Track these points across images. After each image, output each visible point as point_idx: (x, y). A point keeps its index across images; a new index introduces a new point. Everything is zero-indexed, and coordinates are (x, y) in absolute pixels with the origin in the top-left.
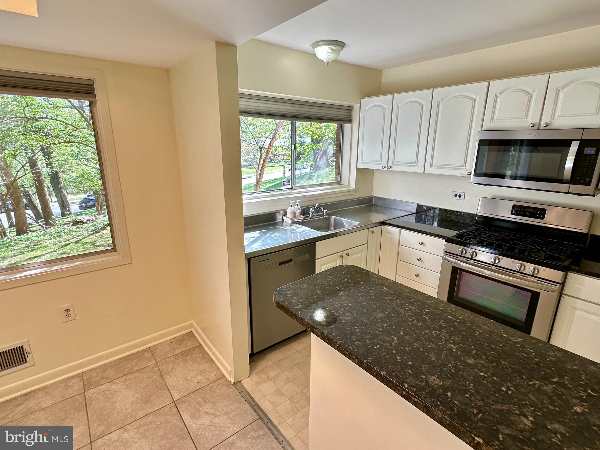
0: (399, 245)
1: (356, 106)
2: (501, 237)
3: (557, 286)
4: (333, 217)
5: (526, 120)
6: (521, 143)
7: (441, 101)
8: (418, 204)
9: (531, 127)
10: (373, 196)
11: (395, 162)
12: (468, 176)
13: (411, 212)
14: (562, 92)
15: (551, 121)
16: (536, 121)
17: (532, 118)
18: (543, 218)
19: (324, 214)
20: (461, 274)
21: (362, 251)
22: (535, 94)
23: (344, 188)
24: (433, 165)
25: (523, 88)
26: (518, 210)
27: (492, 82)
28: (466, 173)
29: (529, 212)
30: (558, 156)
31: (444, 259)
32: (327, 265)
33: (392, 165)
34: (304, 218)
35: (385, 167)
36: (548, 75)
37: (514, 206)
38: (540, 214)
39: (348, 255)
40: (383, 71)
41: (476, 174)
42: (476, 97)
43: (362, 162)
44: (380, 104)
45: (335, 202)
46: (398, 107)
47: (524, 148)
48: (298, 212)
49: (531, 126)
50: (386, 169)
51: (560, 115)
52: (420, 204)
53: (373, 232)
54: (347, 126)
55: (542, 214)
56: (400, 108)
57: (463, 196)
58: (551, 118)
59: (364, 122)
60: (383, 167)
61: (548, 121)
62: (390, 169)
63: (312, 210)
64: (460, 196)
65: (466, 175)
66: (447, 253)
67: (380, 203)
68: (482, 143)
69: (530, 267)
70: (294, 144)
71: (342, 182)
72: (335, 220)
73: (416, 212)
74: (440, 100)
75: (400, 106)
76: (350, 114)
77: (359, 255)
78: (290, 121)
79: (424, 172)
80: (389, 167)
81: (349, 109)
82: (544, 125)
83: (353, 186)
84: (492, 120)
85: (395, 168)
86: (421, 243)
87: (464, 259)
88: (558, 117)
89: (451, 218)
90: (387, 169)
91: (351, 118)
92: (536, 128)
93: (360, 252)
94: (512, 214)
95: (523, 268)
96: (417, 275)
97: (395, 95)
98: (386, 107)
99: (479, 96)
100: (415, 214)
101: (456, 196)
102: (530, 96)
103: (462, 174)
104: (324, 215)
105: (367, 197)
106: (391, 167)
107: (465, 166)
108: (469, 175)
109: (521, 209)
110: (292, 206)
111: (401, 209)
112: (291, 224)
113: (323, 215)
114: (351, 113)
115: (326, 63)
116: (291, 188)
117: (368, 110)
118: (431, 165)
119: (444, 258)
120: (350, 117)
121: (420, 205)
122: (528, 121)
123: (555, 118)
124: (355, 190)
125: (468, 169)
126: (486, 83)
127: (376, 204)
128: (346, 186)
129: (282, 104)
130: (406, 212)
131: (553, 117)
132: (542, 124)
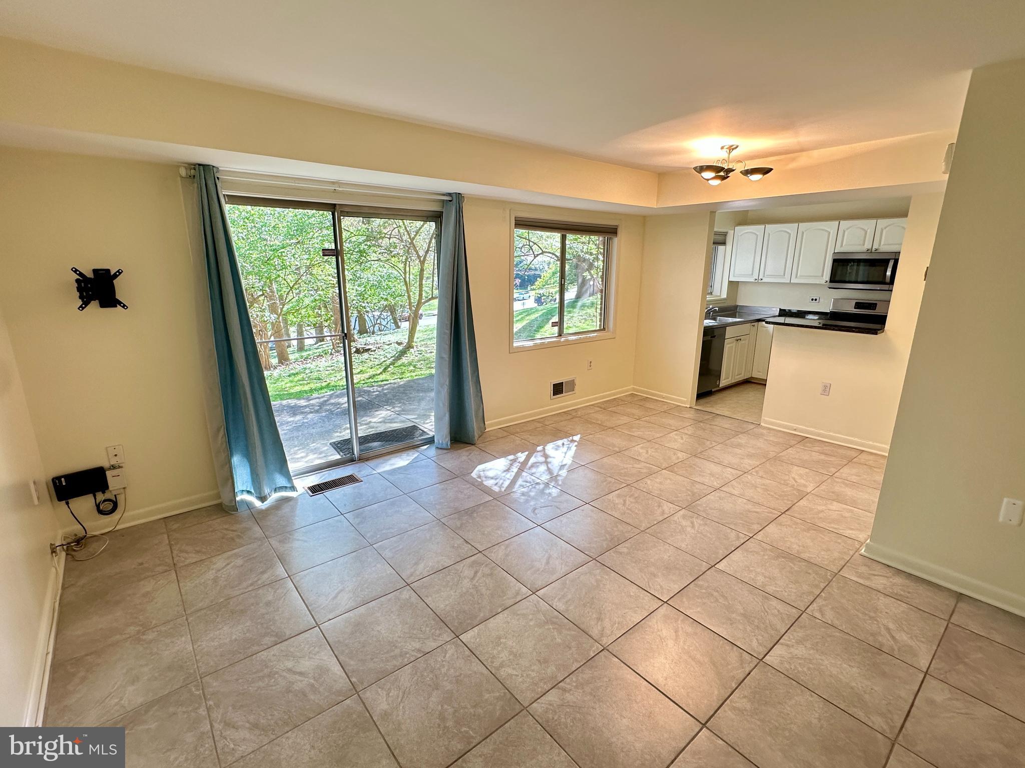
1: (731, 232)
6: (859, 261)
8: (781, 308)
9: (866, 251)
10: (738, 305)
11: (765, 275)
14: (885, 230)
16: (870, 247)
17: (868, 246)
18: (875, 309)
22: (869, 231)
24: (798, 277)
25: (862, 227)
26: (858, 305)
27: (841, 222)
28: (823, 281)
29: (867, 306)
30: (883, 268)
33: (762, 278)
35: (756, 280)
36: (877, 220)
37: (856, 303)
38: (873, 307)
41: (830, 282)
42: (831, 230)
43: (734, 276)
44: (753, 231)
46: (769, 234)
47: (862, 264)
52: (783, 308)
54: (721, 248)
55: (875, 307)
56: (771, 236)
57: (818, 300)
59: (737, 245)
60: (754, 280)
61: (877, 248)
64: (815, 299)
67: (744, 310)
68: (835, 261)
71: (713, 293)
73: (777, 315)
74: (804, 231)
75: (771, 234)
79: (790, 282)
80: (760, 280)
81: (725, 235)
82: (875, 250)
83: (724, 296)
84: (842, 246)
85: (765, 280)
88: (883, 245)
90: (758, 281)
91: (725, 241)
92: (869, 252)
94: (855, 308)
97: (767, 225)
98: (758, 234)
99: (833, 230)
101: (812, 300)
102: (865, 233)
103: (819, 281)
105: (733, 305)
107: (823, 276)
108: (825, 282)
109: (861, 305)
114: (725, 237)
117: (741, 235)
118: (796, 277)
122: (864, 247)
124: (726, 300)
125: (825, 278)
126: (837, 222)
127: (740, 310)
128: (717, 296)
131: (880, 245)
132: (873, 250)
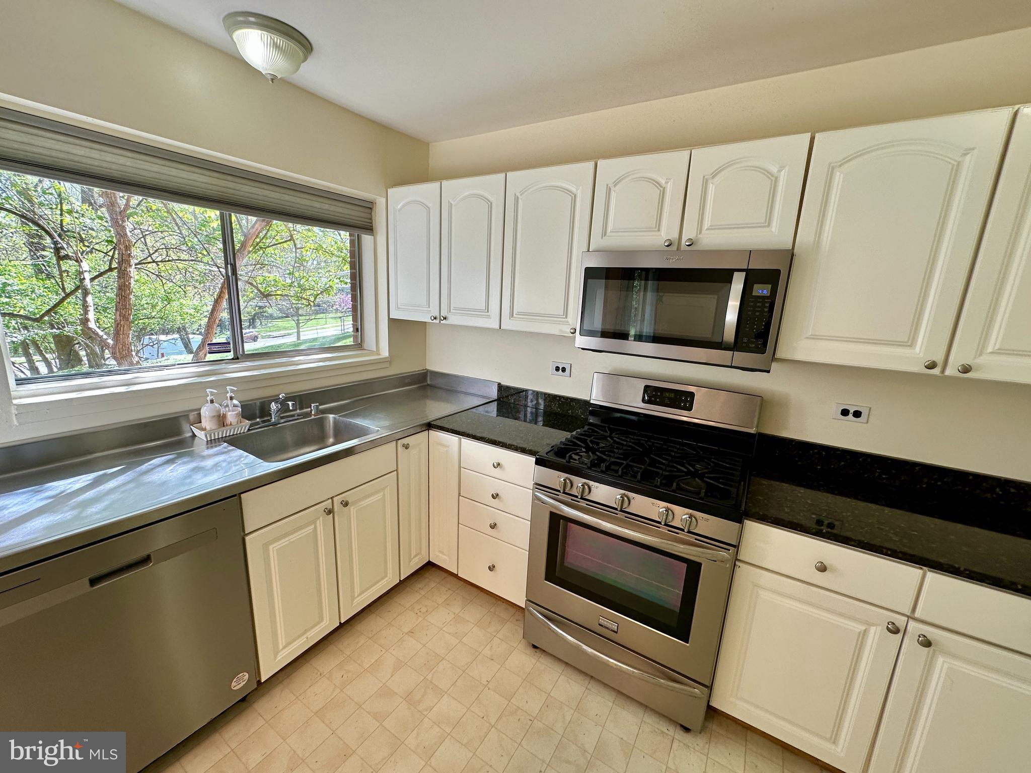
0: (460, 467)
1: (381, 201)
2: (630, 446)
3: (729, 550)
4: (331, 416)
5: (658, 233)
7: (521, 195)
8: (499, 384)
9: (667, 246)
10: (428, 371)
11: (452, 308)
12: (572, 335)
13: (488, 398)
14: (712, 183)
15: (697, 236)
16: (674, 235)
17: (668, 232)
18: (690, 408)
19: (311, 410)
20: (566, 529)
21: (384, 488)
22: (669, 187)
23: (368, 356)
24: (515, 316)
25: (650, 175)
26: (654, 394)
27: (601, 163)
28: (567, 330)
29: (670, 399)
30: (713, 299)
31: (535, 498)
32: (287, 539)
33: (446, 314)
34: (251, 425)
35: (435, 318)
36: (689, 151)
37: (647, 388)
38: (685, 401)
39: (345, 504)
40: (430, 144)
41: (583, 332)
42: (577, 190)
43: (397, 308)
44: (419, 199)
45: (351, 383)
46: (450, 206)
48: (232, 416)
49: (666, 244)
50: (437, 321)
51: (710, 226)
52: (503, 383)
53: (406, 447)
54: (367, 239)
55: (688, 401)
56: (453, 208)
57: (568, 370)
58: (697, 232)
59: (395, 231)
60: (433, 318)
61: (692, 236)
62: (444, 322)
63: (273, 406)
64: (564, 370)
65: (566, 333)
66: (539, 486)
67: (439, 382)
68: (591, 274)
69: (681, 514)
70: (231, 264)
71: (365, 346)
72: (336, 422)
73: (496, 398)
74: (518, 194)
75: (452, 202)
76: (369, 216)
77: (379, 496)
78: (218, 212)
79: (500, 328)
80: (442, 319)
81: (368, 206)
82: (687, 244)
83: (385, 352)
84: (604, 233)
85: (452, 320)
86: (495, 464)
87: (568, 499)
88: (707, 229)
89: (552, 407)
90: (440, 322)
91: (371, 223)
92: (674, 248)
93: (379, 491)
95: (670, 517)
96: (493, 526)
97: (445, 183)
98: (430, 205)
99: (581, 188)
100: (496, 403)
101: (557, 369)
102: (662, 189)
103: (561, 331)
104: (313, 413)
105: (415, 371)
106: (445, 318)
107: (566, 317)
108: (572, 333)
109: (656, 393)
110: (212, 402)
111: (473, 392)
112: (211, 443)
113: (309, 414)
114: (371, 214)
115: (269, 77)
116: (233, 359)
117: (401, 208)
118: (512, 315)
119: (536, 496)
120: (370, 221)
121: (502, 386)
122: (661, 235)
123: (703, 232)
124: (390, 361)
125: (571, 323)
126: (591, 164)
127: (434, 383)
128: (371, 352)
129: (174, 165)
130: (480, 399)
131: (700, 230)
132: (684, 242)
